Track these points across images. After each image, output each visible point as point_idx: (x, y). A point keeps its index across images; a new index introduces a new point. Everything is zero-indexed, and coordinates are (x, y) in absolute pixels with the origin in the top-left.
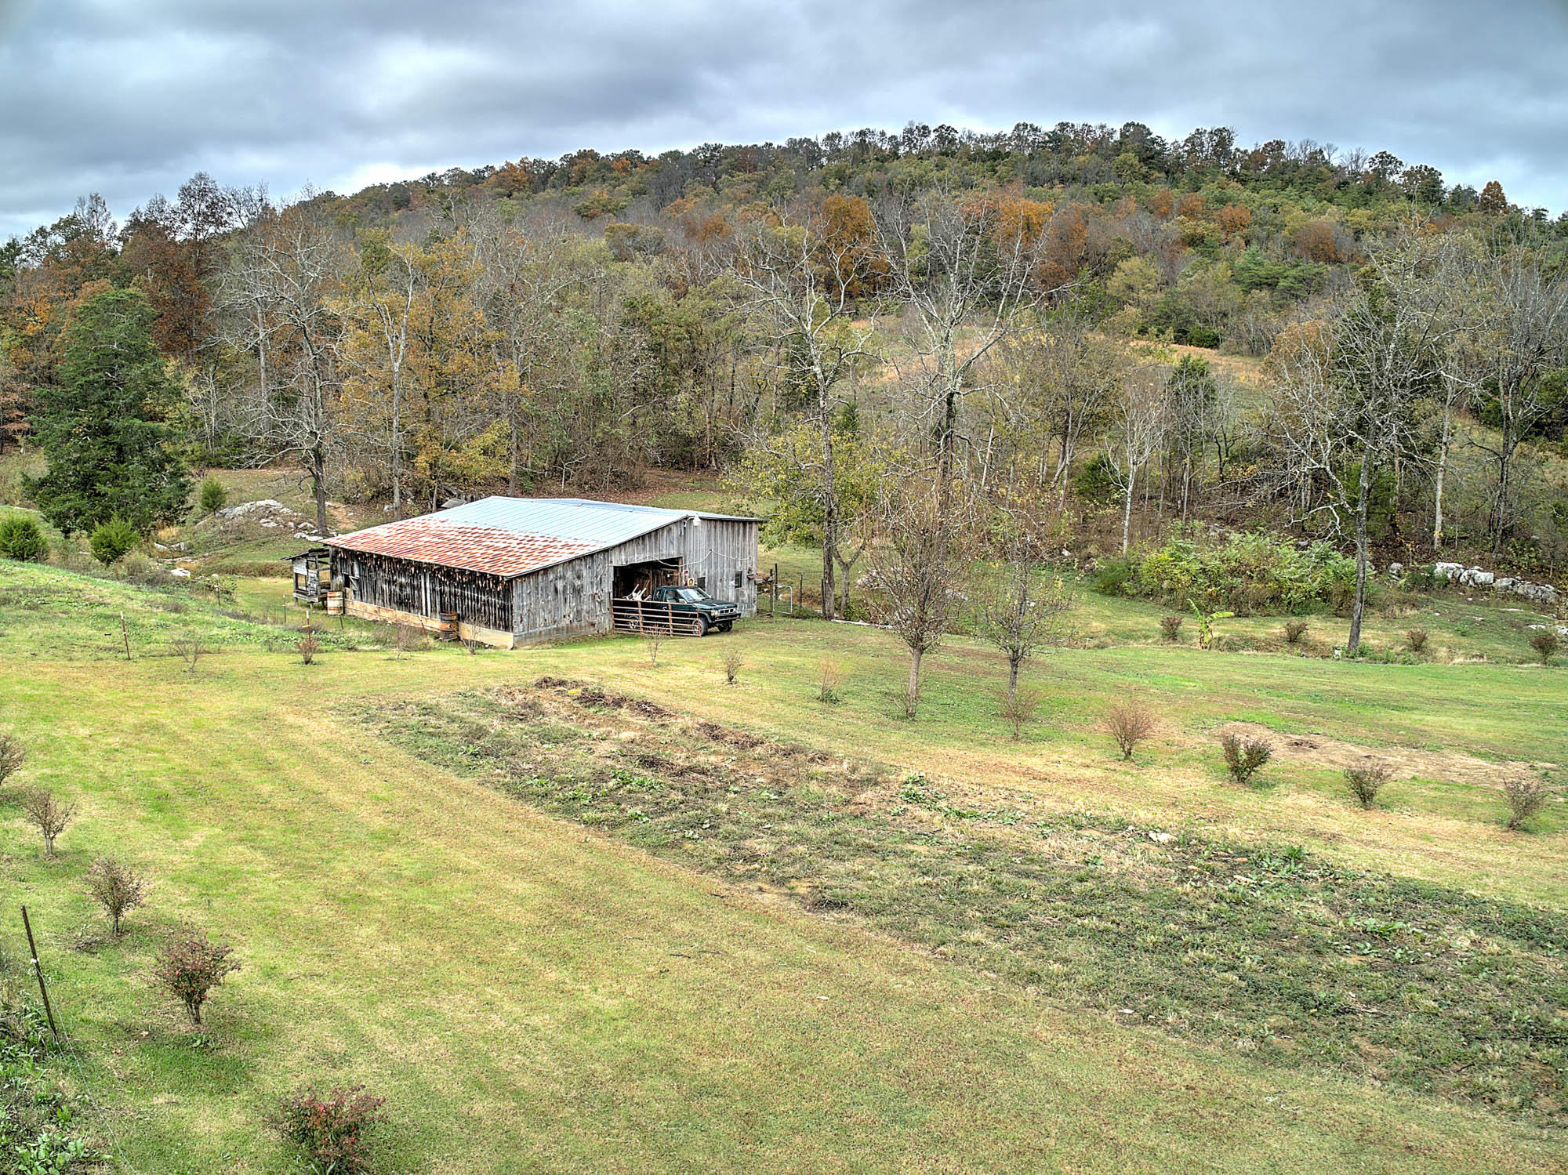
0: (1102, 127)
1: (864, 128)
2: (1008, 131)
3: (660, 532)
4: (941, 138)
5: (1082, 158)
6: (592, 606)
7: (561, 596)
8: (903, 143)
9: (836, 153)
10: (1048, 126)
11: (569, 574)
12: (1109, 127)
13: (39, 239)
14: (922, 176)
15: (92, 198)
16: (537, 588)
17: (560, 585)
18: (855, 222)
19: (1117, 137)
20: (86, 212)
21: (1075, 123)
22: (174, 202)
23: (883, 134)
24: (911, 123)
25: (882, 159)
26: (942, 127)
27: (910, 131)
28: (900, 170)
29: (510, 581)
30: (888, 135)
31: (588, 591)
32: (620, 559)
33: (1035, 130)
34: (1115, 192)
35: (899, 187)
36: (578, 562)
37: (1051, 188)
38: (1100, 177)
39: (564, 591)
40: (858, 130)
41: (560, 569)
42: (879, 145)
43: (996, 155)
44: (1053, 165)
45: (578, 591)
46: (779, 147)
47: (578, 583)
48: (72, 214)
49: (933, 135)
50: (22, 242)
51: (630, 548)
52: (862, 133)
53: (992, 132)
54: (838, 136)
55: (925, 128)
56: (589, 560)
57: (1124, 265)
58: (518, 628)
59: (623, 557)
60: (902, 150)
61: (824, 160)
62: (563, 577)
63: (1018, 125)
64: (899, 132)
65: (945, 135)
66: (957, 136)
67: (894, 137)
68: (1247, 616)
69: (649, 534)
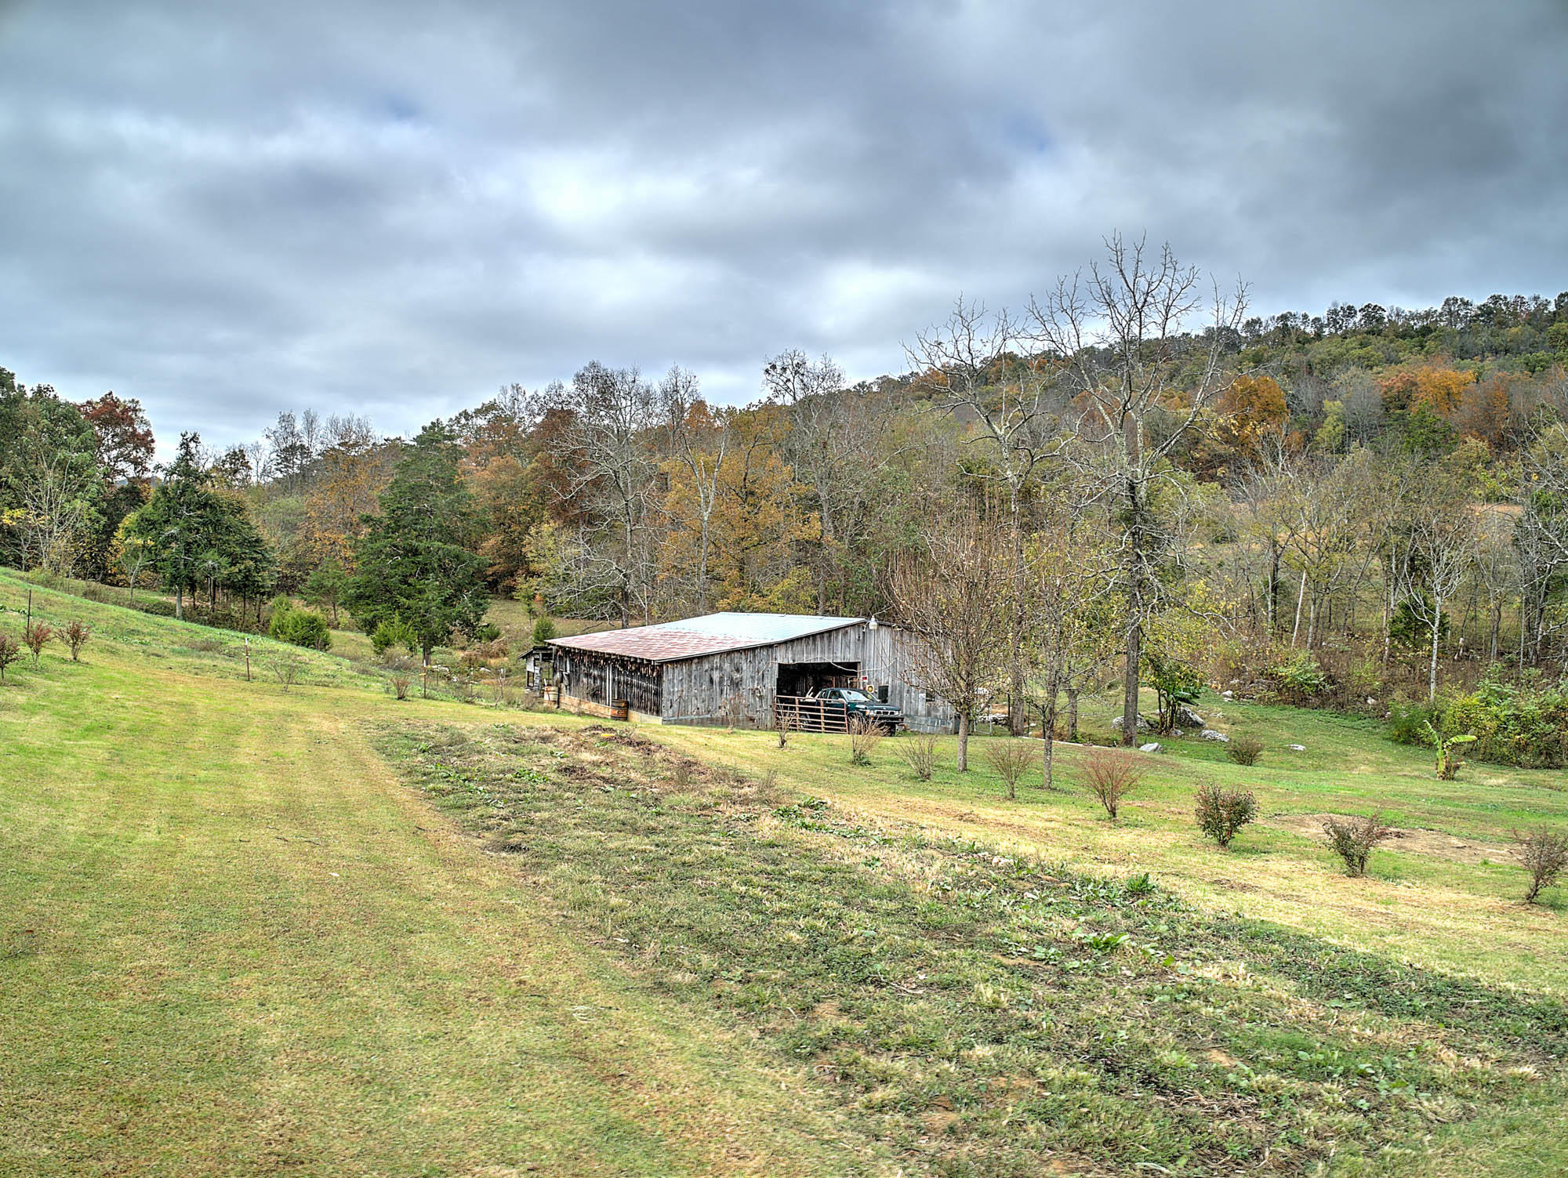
0: (1536, 298)
1: (1284, 312)
2: (1438, 307)
3: (834, 634)
4: (1368, 317)
5: (1514, 330)
6: (752, 701)
7: (716, 687)
8: (1328, 325)
9: (1258, 339)
10: (1479, 300)
11: (727, 666)
12: (1543, 297)
13: (463, 421)
14: (1342, 355)
15: (513, 387)
16: (690, 676)
17: (716, 675)
18: (1263, 400)
19: (1552, 308)
20: (508, 400)
21: (1508, 296)
22: (570, 387)
23: (1305, 316)
24: (1335, 304)
25: (1303, 340)
26: (1368, 306)
27: (1335, 312)
28: (1319, 351)
29: (661, 665)
30: (1311, 318)
31: (747, 685)
32: (785, 657)
33: (1466, 304)
34: (1547, 362)
35: (1318, 366)
36: (737, 655)
37: (1481, 361)
38: (1534, 346)
39: (721, 682)
40: (1279, 315)
41: (717, 660)
42: (1302, 327)
43: (1426, 331)
44: (1483, 339)
45: (736, 684)
46: (1197, 336)
47: (737, 676)
48: (492, 400)
49: (1359, 315)
50: (445, 423)
51: (798, 647)
52: (1284, 317)
53: (1422, 309)
54: (1258, 321)
55: (1350, 308)
56: (750, 654)
57: (1549, 432)
58: (667, 713)
59: (790, 656)
60: (1326, 331)
61: (1243, 347)
62: (721, 669)
63: (1448, 300)
64: (1323, 314)
65: (1372, 314)
66: (1385, 314)
67: (1317, 320)
68: (1559, 767)
69: (821, 634)
